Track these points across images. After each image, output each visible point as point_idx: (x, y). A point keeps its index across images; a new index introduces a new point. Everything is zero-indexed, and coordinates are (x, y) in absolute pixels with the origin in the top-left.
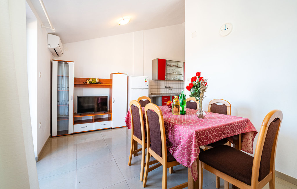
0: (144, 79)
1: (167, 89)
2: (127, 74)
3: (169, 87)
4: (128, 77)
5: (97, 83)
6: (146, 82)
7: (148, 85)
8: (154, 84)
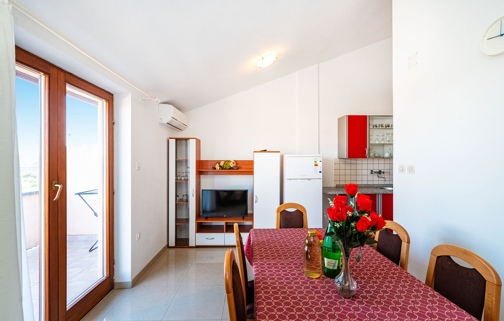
0: (313, 160)
1: (375, 177)
2: (279, 152)
3: (380, 172)
4: (282, 158)
5: (231, 168)
6: (316, 165)
7: (320, 172)
8: (342, 167)
